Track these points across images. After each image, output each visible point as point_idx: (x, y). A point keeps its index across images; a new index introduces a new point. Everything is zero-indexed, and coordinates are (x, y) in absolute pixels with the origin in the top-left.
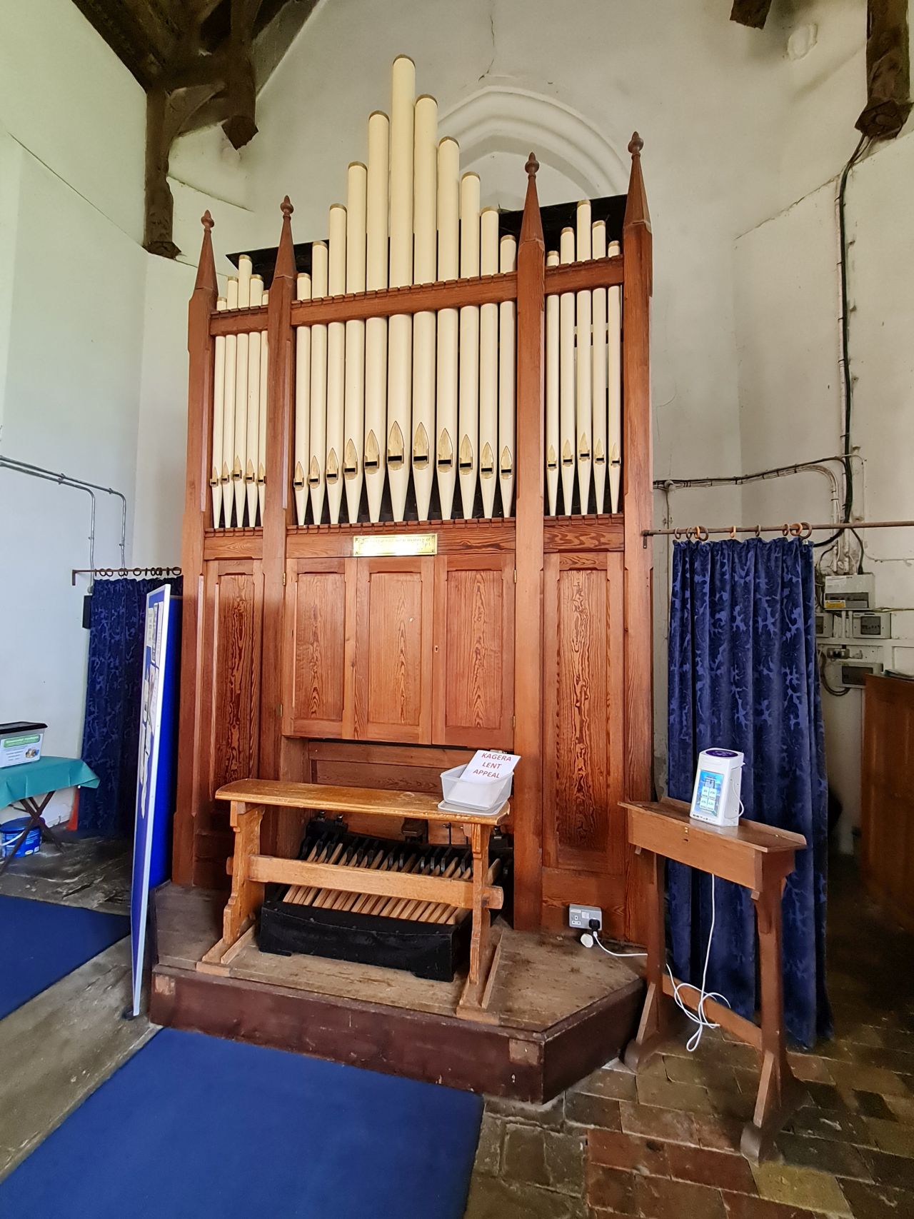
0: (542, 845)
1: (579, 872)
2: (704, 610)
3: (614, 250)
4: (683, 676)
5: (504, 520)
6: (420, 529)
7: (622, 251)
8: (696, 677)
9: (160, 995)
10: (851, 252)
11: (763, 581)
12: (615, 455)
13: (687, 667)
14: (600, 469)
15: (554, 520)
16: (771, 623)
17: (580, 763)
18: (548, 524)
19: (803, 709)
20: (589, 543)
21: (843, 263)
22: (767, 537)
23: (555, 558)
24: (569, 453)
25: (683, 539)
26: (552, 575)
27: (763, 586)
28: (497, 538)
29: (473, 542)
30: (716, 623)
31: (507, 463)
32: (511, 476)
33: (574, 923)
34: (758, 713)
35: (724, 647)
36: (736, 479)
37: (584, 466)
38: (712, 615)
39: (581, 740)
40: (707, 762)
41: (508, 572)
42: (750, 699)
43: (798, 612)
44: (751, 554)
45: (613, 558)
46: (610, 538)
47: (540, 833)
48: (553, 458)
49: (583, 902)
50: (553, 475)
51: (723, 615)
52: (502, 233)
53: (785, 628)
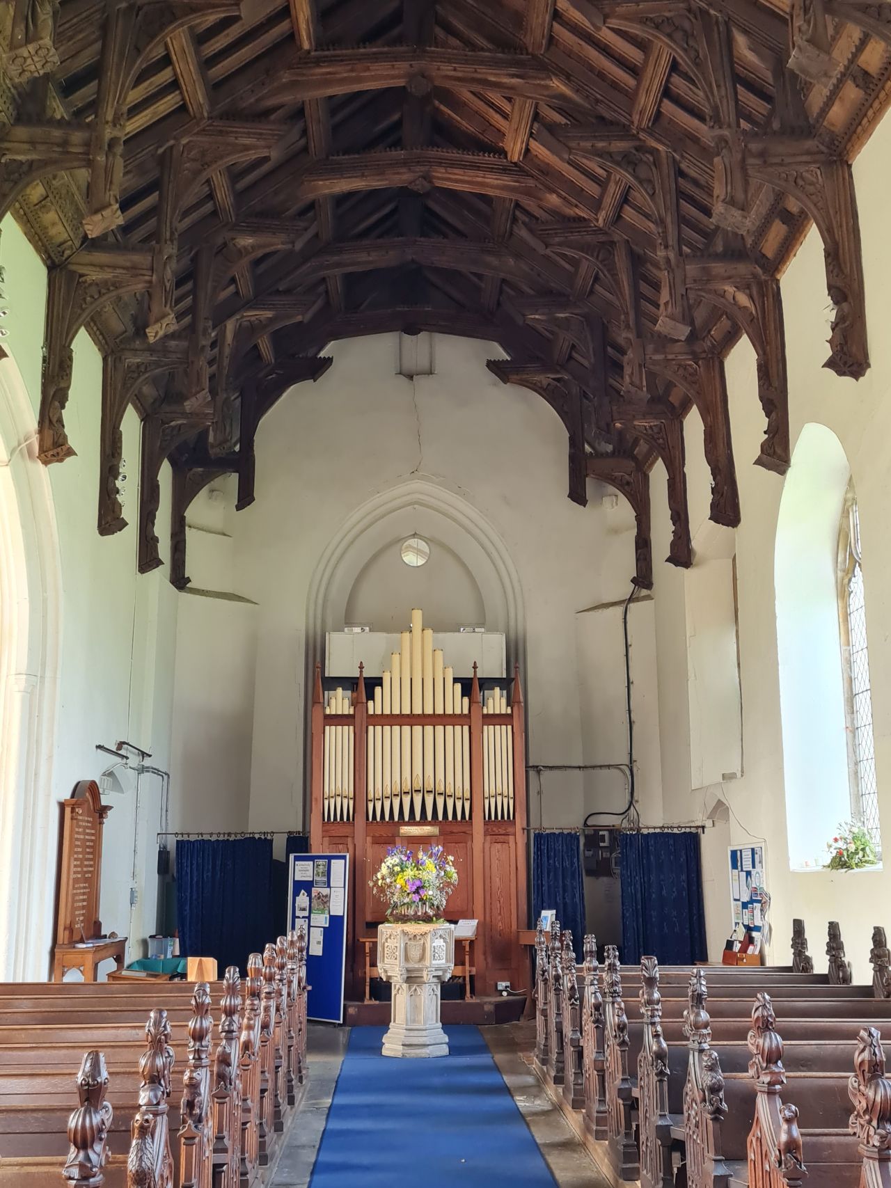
0: (486, 959)
1: (501, 969)
2: (545, 859)
3: (509, 711)
4: (538, 885)
5: (467, 821)
6: (430, 824)
7: (512, 711)
8: (542, 885)
9: (352, 1015)
10: (630, 650)
11: (565, 847)
12: (511, 795)
13: (540, 882)
14: (505, 800)
15: (488, 822)
16: (567, 864)
17: (500, 924)
18: (486, 823)
19: (577, 895)
20: (502, 831)
21: (627, 655)
22: (566, 832)
23: (488, 838)
24: (493, 793)
25: (537, 832)
26: (487, 846)
27: (565, 850)
28: (464, 829)
29: (454, 831)
30: (549, 864)
31: (467, 795)
32: (469, 802)
33: (500, 988)
34: (564, 898)
35: (552, 874)
36: (580, 767)
37: (499, 798)
38: (548, 861)
39: (500, 914)
40: (544, 913)
41: (469, 843)
42: (561, 892)
43: (575, 860)
44: (560, 839)
45: (511, 838)
46: (510, 830)
47: (485, 954)
48: (486, 795)
49: (503, 980)
50: (487, 802)
51: (551, 861)
52: (463, 695)
53: (572, 866)
